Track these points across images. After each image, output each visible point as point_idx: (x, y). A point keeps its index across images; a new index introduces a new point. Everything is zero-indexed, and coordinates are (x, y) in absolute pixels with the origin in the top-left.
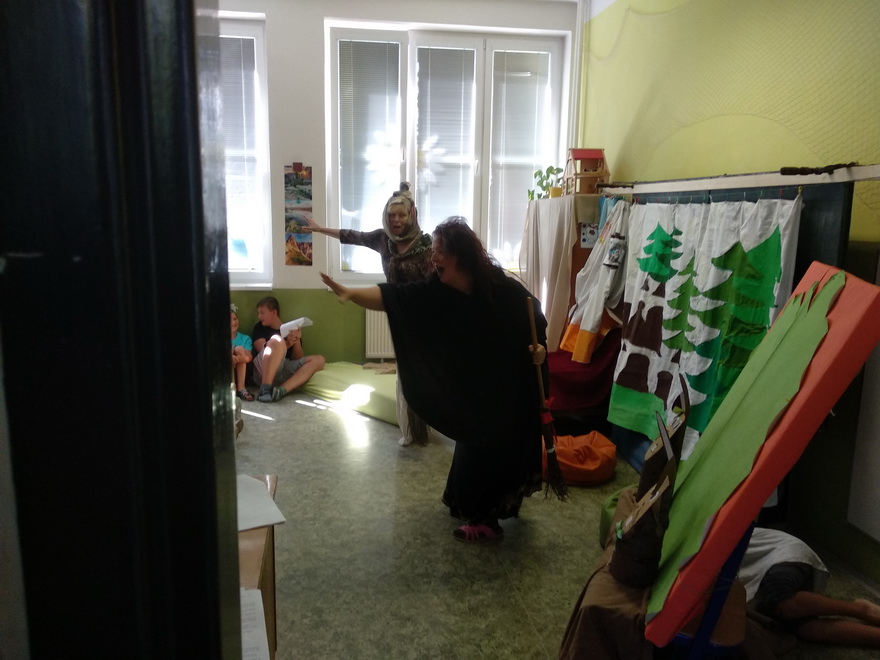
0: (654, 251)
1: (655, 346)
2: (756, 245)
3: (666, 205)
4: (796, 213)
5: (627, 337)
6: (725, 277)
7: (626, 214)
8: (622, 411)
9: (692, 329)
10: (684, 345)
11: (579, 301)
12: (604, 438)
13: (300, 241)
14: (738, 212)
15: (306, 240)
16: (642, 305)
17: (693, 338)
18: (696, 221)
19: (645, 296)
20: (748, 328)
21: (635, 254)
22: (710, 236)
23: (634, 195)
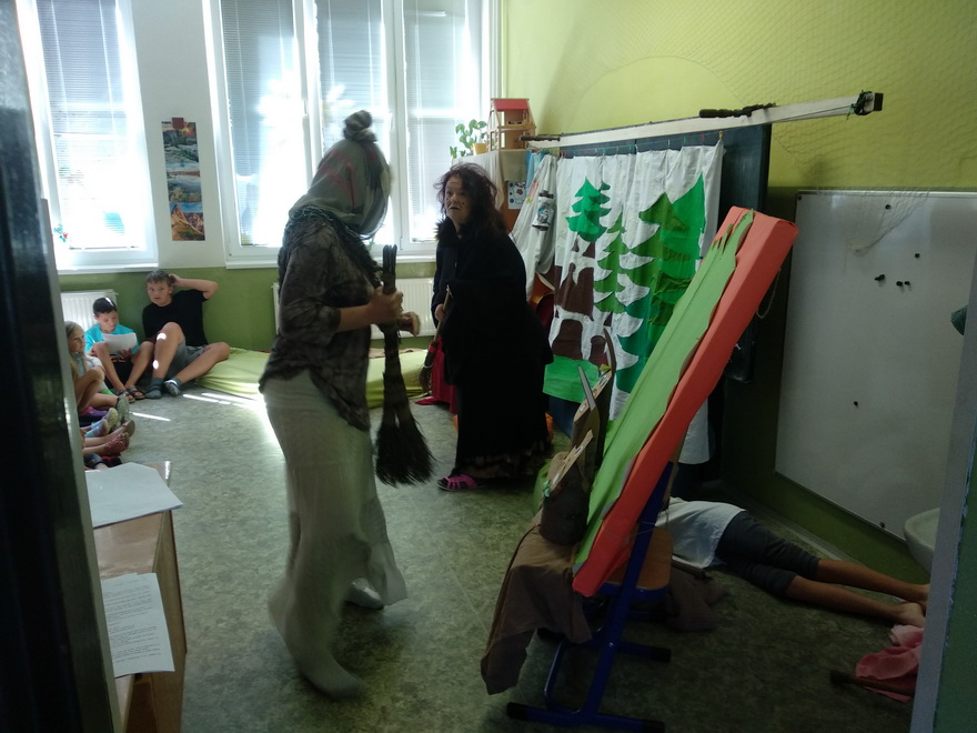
0: (583, 207)
1: (587, 312)
2: (681, 195)
3: (594, 158)
4: (718, 159)
5: (560, 303)
6: (653, 232)
7: (554, 169)
8: (557, 380)
9: (622, 288)
10: (615, 306)
13: (188, 212)
14: (664, 161)
15: (196, 210)
16: (573, 267)
17: (623, 298)
18: (622, 174)
19: (576, 258)
20: (677, 283)
21: (564, 213)
22: (637, 189)
23: (561, 148)
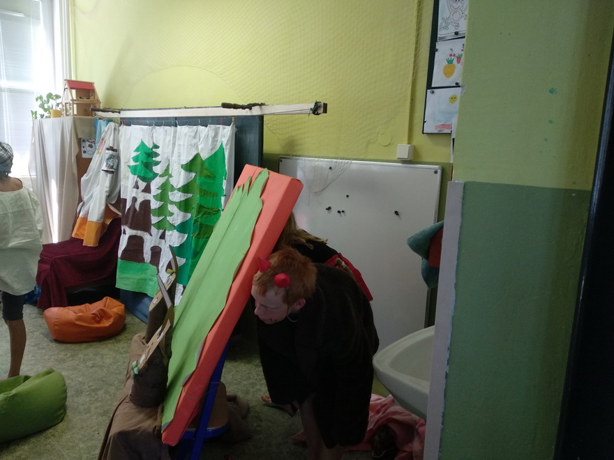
0: (140, 159)
1: (147, 228)
2: (210, 155)
3: (146, 127)
4: (232, 134)
5: (126, 224)
6: (191, 178)
7: (116, 132)
8: (126, 279)
9: (172, 214)
10: (167, 226)
11: (85, 199)
12: (115, 301)
14: (196, 133)
16: (135, 200)
17: (173, 220)
18: (168, 138)
19: (136, 193)
20: (209, 211)
21: (126, 163)
22: (179, 149)
23: (121, 118)
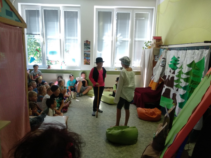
0: (173, 62)
1: (172, 87)
2: (198, 61)
3: (176, 51)
4: (209, 53)
5: (165, 84)
6: (190, 69)
7: (166, 53)
8: (163, 102)
9: (181, 83)
10: (179, 87)
11: (154, 75)
12: (158, 110)
13: (87, 59)
14: (194, 53)
15: (89, 59)
16: (169, 76)
17: (181, 85)
18: (183, 55)
19: (170, 74)
20: (196, 83)
21: (168, 63)
22: (187, 59)
23: (168, 48)
